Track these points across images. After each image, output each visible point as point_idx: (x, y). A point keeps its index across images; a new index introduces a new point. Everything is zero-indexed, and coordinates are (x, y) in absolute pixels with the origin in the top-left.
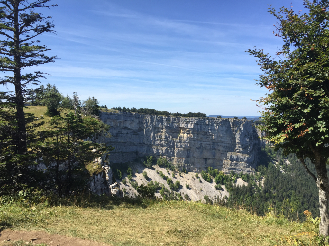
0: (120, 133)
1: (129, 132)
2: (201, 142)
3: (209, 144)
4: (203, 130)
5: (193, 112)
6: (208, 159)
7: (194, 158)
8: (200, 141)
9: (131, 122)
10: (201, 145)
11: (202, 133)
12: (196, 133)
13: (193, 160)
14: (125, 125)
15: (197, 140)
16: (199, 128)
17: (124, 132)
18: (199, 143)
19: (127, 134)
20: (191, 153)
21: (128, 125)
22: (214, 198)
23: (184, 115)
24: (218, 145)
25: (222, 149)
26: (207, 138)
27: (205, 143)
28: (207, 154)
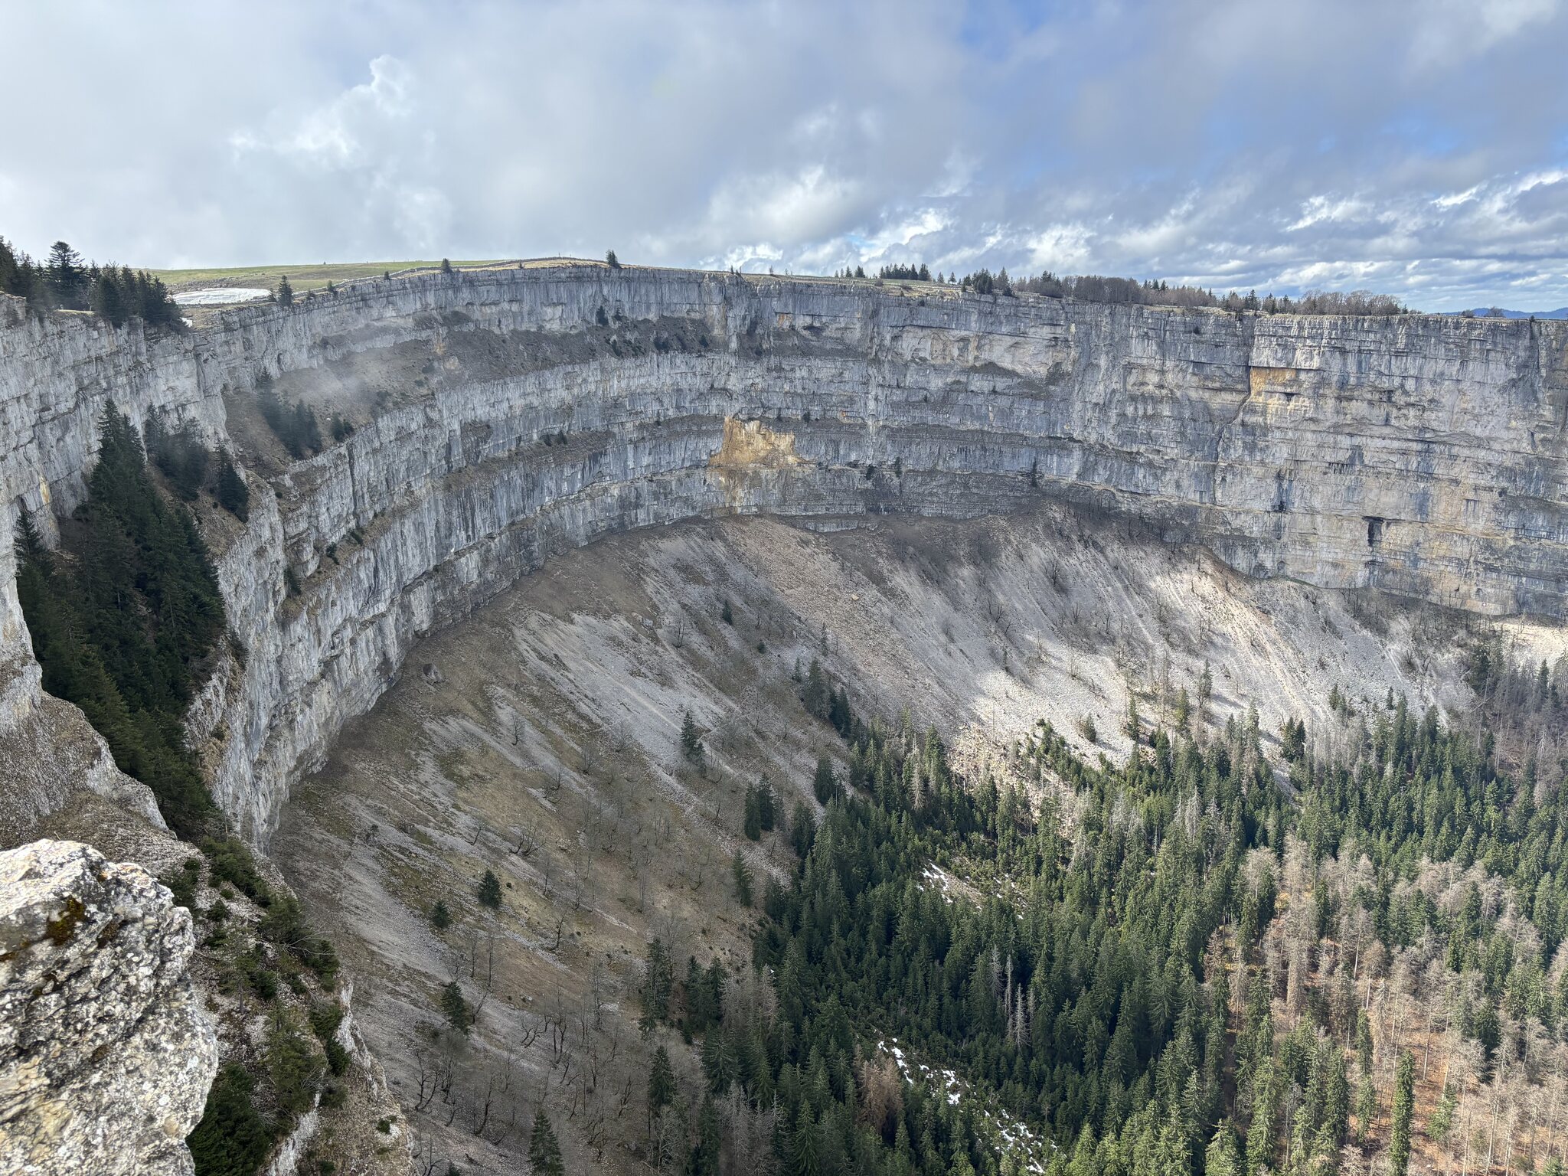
0: (959, 392)
1: (1001, 384)
2: (1357, 441)
3: (1404, 453)
4: (1372, 377)
6: (1388, 524)
7: (1312, 512)
8: (1351, 435)
9: (1017, 339)
10: (1357, 452)
11: (1369, 396)
12: (1331, 392)
13: (1304, 523)
14: (986, 356)
15: (1336, 429)
16: (1352, 368)
17: (978, 383)
18: (1345, 442)
19: (994, 392)
20: (1299, 492)
21: (999, 353)
23: (1283, 308)
24: (1454, 457)
25: (1471, 479)
26: (1393, 422)
27: (1379, 443)
28: (1384, 500)
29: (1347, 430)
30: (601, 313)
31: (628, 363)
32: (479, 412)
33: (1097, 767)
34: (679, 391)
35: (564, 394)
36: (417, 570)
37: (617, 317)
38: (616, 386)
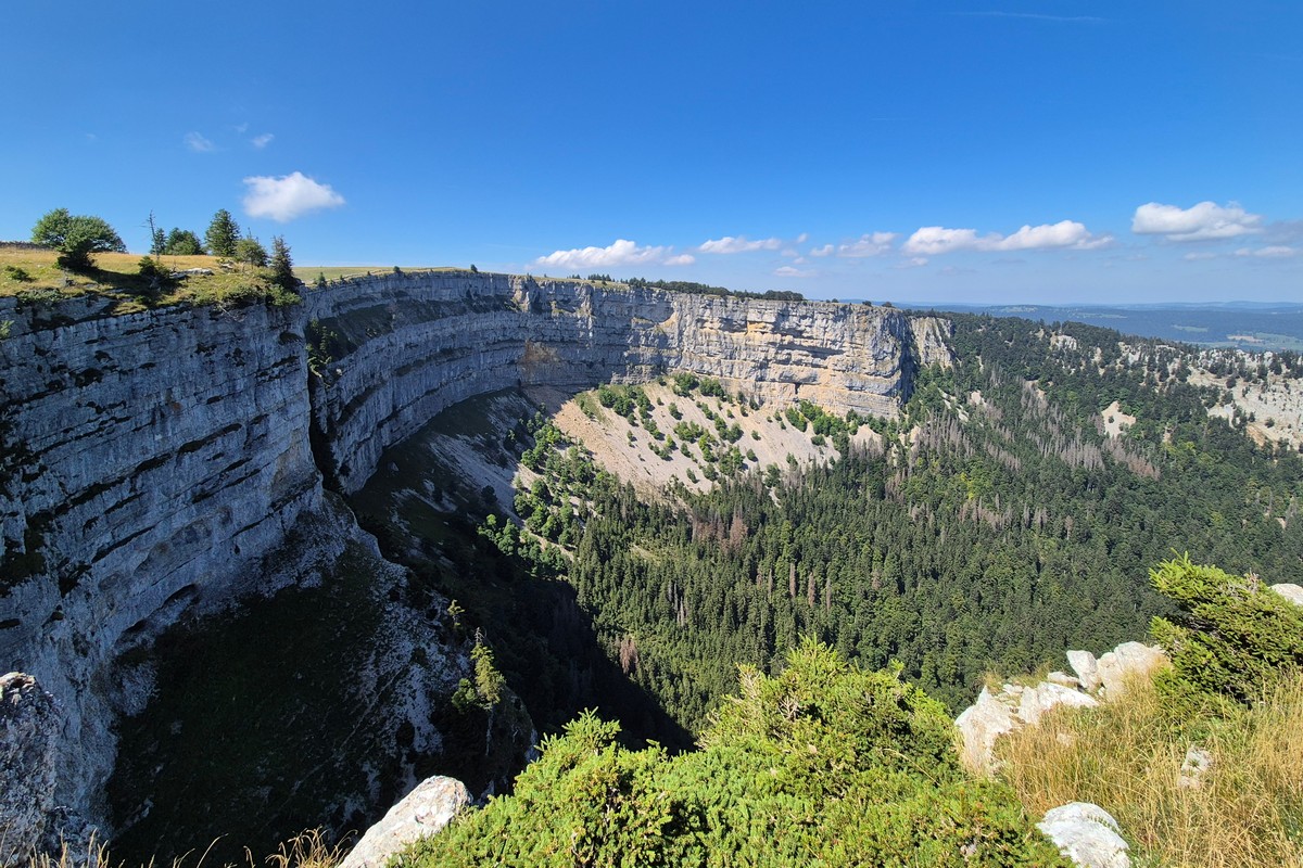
0: (628, 329)
2: (790, 351)
3: (807, 356)
4: (794, 326)
5: (776, 289)
6: (803, 385)
7: (774, 382)
9: (654, 307)
11: (793, 333)
12: (779, 332)
14: (640, 314)
15: (782, 347)
18: (785, 352)
20: (768, 372)
21: (645, 313)
22: (807, 461)
23: (758, 297)
29: (786, 347)
30: (468, 293)
31: (481, 315)
32: (413, 338)
33: (698, 494)
34: (505, 328)
35: (451, 330)
36: (384, 416)
37: (475, 295)
38: (475, 327)
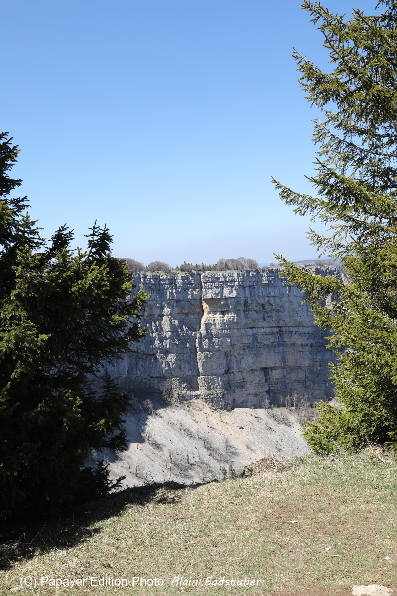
2: (255, 331)
3: (272, 334)
4: (257, 298)
6: (271, 370)
7: (242, 371)
8: (251, 328)
10: (255, 336)
11: (256, 308)
12: (241, 308)
13: (238, 377)
15: (246, 327)
16: (248, 294)
18: (250, 332)
20: (235, 361)
24: (291, 333)
25: (299, 342)
26: (267, 319)
27: (262, 330)
28: (269, 359)
29: (249, 326)
